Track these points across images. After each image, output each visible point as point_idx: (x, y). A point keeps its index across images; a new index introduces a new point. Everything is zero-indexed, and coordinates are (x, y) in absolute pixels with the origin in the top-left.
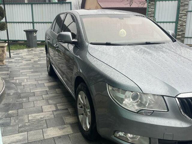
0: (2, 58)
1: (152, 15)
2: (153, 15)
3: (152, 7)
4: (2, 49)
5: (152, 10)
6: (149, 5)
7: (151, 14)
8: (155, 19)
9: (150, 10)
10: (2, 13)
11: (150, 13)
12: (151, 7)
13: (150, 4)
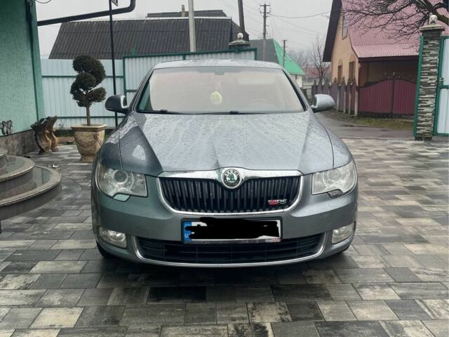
0: (93, 149)
1: (432, 70)
2: (435, 70)
3: (432, 52)
4: (94, 133)
5: (432, 58)
6: (424, 49)
7: (431, 68)
8: (443, 79)
9: (427, 59)
10: (99, 72)
11: (429, 65)
12: (429, 52)
13: (427, 47)
